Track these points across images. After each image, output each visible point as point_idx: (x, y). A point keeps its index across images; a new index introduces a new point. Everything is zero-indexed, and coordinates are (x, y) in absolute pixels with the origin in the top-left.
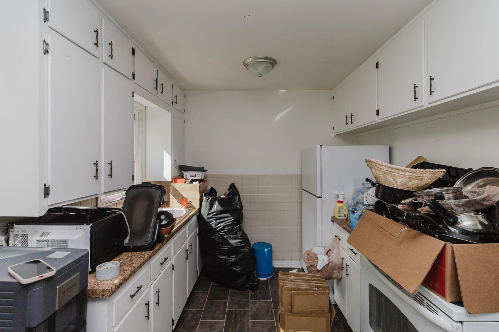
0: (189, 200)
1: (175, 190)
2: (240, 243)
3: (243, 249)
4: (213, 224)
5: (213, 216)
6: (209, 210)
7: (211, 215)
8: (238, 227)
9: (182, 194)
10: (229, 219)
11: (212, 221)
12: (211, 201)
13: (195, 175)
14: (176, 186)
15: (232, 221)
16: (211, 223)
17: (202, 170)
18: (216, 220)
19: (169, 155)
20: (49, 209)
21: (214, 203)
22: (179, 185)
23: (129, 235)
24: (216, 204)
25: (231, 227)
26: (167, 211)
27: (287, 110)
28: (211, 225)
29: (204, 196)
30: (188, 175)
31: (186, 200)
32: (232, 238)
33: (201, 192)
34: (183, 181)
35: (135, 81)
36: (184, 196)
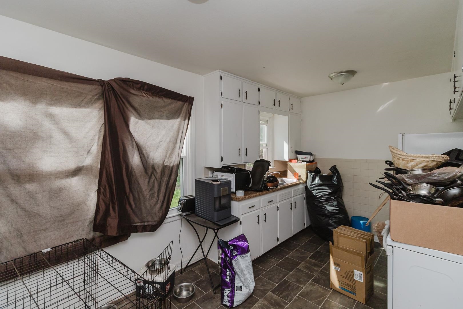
0: (299, 174)
1: (291, 167)
2: (335, 210)
3: (338, 215)
4: (314, 192)
5: (314, 187)
6: (311, 183)
7: (313, 186)
8: (334, 198)
9: (295, 170)
10: (327, 190)
11: (313, 191)
12: (313, 176)
13: (305, 158)
14: (291, 164)
15: (329, 193)
16: (312, 192)
17: (310, 154)
18: (316, 190)
19: (287, 143)
20: (223, 166)
21: (315, 178)
22: (293, 164)
23: (251, 183)
24: (318, 178)
25: (327, 197)
26: (285, 180)
27: (391, 101)
28: (312, 193)
29: (309, 172)
30: (300, 157)
31: (297, 174)
32: (329, 205)
33: (307, 169)
34: (295, 161)
35: (260, 105)
36: (296, 172)
